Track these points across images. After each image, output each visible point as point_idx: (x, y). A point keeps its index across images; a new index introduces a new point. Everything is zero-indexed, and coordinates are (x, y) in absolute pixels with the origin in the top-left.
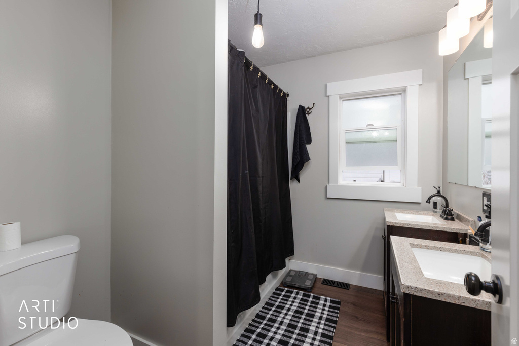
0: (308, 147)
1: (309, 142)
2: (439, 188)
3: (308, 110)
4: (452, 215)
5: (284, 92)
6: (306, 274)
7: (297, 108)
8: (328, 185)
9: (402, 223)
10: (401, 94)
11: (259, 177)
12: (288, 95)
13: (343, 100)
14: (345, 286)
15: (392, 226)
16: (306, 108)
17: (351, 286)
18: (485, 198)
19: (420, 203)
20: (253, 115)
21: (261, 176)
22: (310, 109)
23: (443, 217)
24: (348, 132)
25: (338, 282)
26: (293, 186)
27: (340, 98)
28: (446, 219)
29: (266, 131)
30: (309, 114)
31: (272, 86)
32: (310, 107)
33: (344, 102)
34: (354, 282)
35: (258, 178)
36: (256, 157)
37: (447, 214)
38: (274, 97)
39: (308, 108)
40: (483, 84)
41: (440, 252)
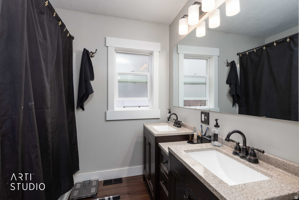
0: (92, 82)
1: (92, 78)
2: (170, 109)
3: (91, 54)
4: (180, 124)
5: (70, 34)
6: (90, 182)
7: (82, 50)
8: (107, 111)
9: (163, 133)
10: (149, 55)
11: (48, 109)
12: (73, 38)
13: (117, 52)
14: (119, 181)
15: (158, 137)
16: (90, 52)
17: (123, 179)
18: (203, 115)
19: (159, 118)
20: (39, 41)
21: (49, 107)
22: (93, 53)
23: (176, 126)
24: (120, 74)
25: (114, 179)
26: (79, 114)
27: (115, 50)
28: (178, 127)
29: (54, 63)
30: (92, 57)
31: (60, 23)
32: (93, 52)
33: (117, 54)
34: (124, 175)
35: (46, 110)
36: (43, 87)
37: (178, 124)
38: (62, 34)
39: (91, 52)
40: (184, 58)
41: (198, 152)
